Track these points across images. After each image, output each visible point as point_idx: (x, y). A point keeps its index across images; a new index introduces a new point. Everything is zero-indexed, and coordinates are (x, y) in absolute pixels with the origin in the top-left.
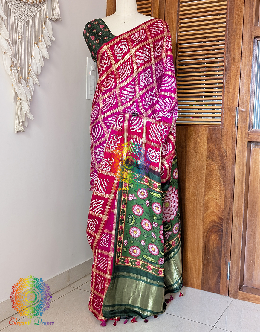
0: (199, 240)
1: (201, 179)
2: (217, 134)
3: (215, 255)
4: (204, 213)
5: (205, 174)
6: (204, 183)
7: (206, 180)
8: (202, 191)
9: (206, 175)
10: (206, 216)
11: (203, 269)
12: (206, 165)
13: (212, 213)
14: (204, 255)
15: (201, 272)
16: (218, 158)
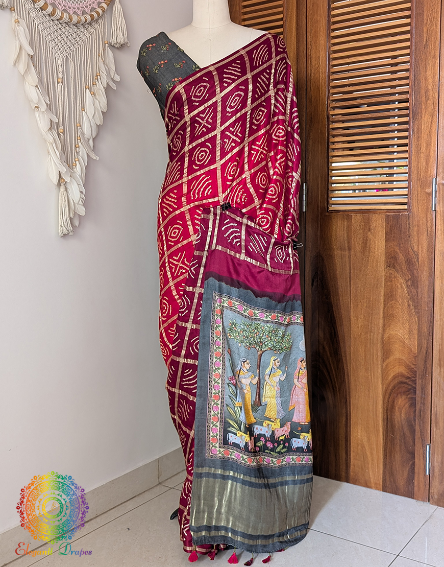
0: (376, 407)
1: (377, 303)
2: (401, 224)
3: (404, 433)
4: (383, 361)
5: (382, 294)
6: (382, 309)
7: (384, 304)
8: (379, 323)
9: (384, 295)
10: (387, 366)
11: (384, 456)
12: (384, 279)
13: (397, 361)
14: (386, 433)
15: (382, 460)
16: (404, 267)
